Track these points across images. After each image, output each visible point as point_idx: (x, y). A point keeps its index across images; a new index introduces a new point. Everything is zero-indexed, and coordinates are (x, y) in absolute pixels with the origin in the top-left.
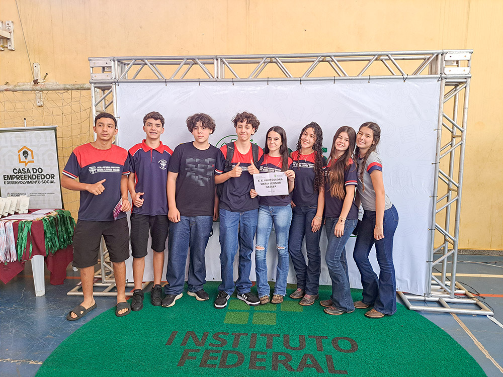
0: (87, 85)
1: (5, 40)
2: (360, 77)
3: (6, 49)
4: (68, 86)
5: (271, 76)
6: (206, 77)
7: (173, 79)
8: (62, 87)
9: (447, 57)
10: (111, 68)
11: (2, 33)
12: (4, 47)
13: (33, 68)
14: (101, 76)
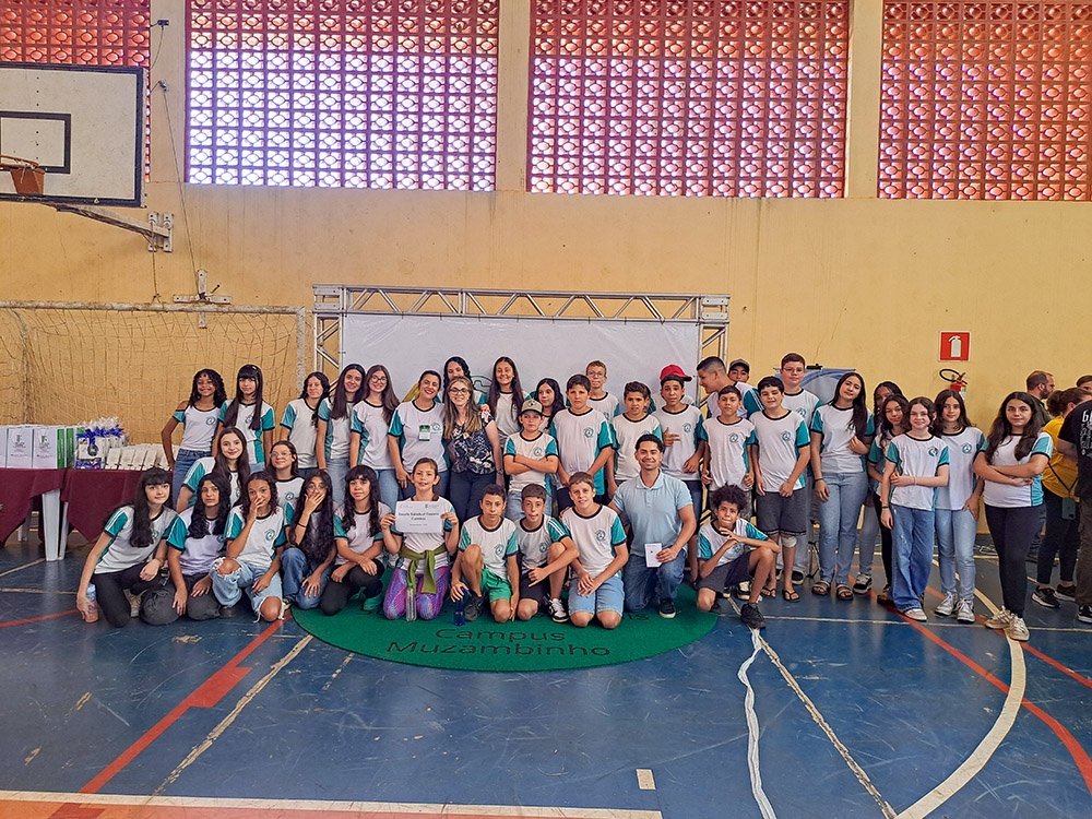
0: (289, 310)
1: (160, 238)
2: (616, 318)
3: (159, 250)
4: (265, 309)
5: (521, 313)
6: (448, 312)
7: (409, 312)
8: (257, 309)
9: (705, 302)
10: (338, 297)
11: (157, 229)
12: (157, 247)
13: (196, 275)
14: (327, 306)
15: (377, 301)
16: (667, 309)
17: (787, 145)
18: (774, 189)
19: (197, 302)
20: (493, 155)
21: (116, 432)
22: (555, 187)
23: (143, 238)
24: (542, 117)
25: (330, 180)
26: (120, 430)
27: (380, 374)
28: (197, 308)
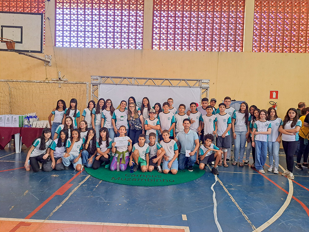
0: (84, 83)
1: (48, 62)
2: (177, 86)
5: (150, 84)
6: (129, 84)
7: (118, 84)
8: (75, 82)
9: (202, 81)
10: (98, 79)
11: (47, 60)
12: (47, 65)
13: (58, 73)
14: (95, 82)
15: (109, 80)
16: (191, 83)
17: (227, 37)
18: (223, 49)
19: (58, 80)
20: (142, 39)
21: (35, 117)
22: (160, 48)
23: (43, 62)
24: (156, 28)
25: (96, 46)
26: (36, 116)
27: (109, 101)
28: (58, 82)
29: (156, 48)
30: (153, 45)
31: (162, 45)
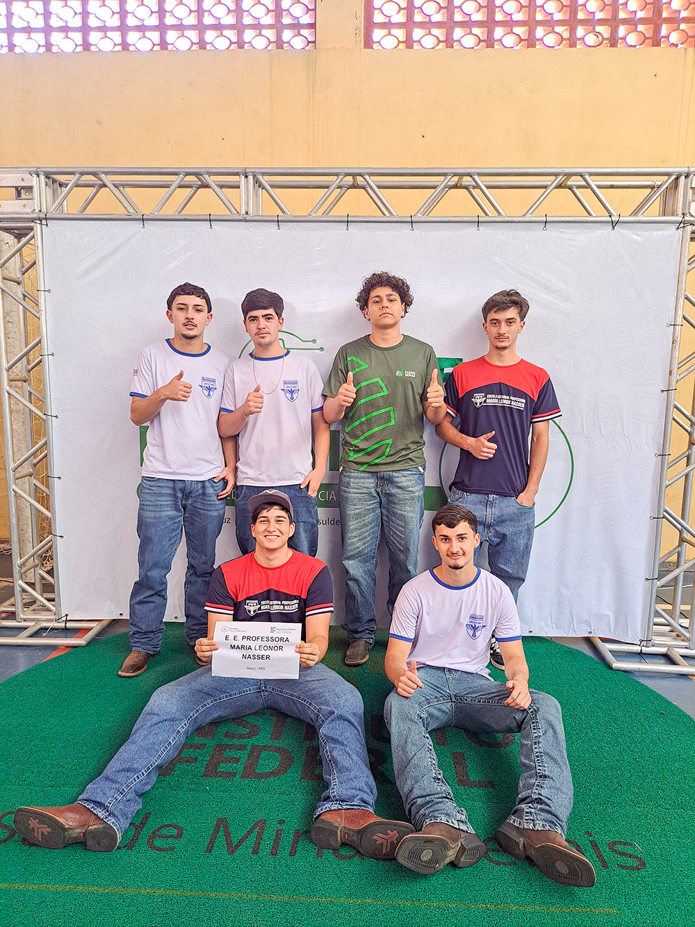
2: (528, 218)
6: (225, 213)
7: (157, 214)
9: (694, 182)
10: (31, 189)
22: (409, 43)
29: (389, 43)
30: (370, 25)
31: (421, 25)
